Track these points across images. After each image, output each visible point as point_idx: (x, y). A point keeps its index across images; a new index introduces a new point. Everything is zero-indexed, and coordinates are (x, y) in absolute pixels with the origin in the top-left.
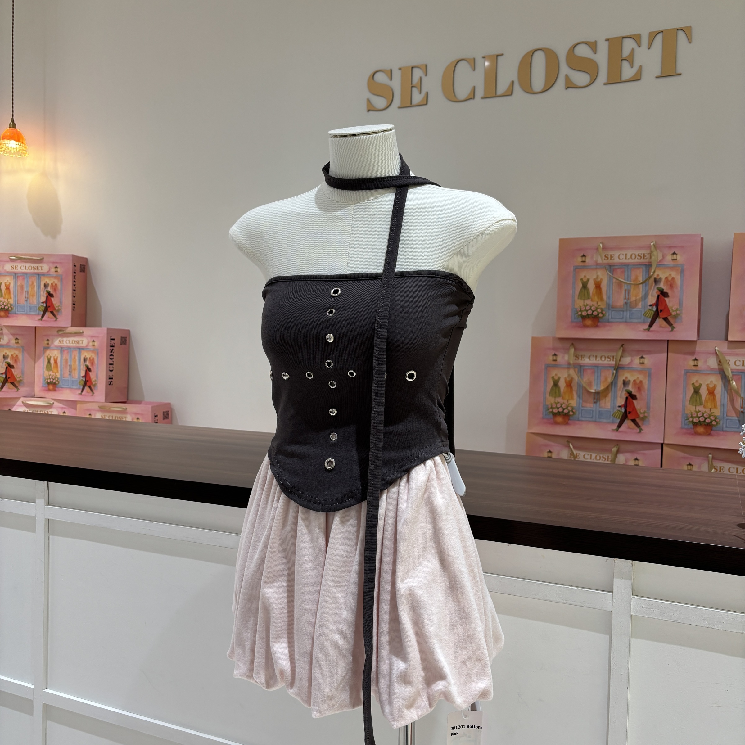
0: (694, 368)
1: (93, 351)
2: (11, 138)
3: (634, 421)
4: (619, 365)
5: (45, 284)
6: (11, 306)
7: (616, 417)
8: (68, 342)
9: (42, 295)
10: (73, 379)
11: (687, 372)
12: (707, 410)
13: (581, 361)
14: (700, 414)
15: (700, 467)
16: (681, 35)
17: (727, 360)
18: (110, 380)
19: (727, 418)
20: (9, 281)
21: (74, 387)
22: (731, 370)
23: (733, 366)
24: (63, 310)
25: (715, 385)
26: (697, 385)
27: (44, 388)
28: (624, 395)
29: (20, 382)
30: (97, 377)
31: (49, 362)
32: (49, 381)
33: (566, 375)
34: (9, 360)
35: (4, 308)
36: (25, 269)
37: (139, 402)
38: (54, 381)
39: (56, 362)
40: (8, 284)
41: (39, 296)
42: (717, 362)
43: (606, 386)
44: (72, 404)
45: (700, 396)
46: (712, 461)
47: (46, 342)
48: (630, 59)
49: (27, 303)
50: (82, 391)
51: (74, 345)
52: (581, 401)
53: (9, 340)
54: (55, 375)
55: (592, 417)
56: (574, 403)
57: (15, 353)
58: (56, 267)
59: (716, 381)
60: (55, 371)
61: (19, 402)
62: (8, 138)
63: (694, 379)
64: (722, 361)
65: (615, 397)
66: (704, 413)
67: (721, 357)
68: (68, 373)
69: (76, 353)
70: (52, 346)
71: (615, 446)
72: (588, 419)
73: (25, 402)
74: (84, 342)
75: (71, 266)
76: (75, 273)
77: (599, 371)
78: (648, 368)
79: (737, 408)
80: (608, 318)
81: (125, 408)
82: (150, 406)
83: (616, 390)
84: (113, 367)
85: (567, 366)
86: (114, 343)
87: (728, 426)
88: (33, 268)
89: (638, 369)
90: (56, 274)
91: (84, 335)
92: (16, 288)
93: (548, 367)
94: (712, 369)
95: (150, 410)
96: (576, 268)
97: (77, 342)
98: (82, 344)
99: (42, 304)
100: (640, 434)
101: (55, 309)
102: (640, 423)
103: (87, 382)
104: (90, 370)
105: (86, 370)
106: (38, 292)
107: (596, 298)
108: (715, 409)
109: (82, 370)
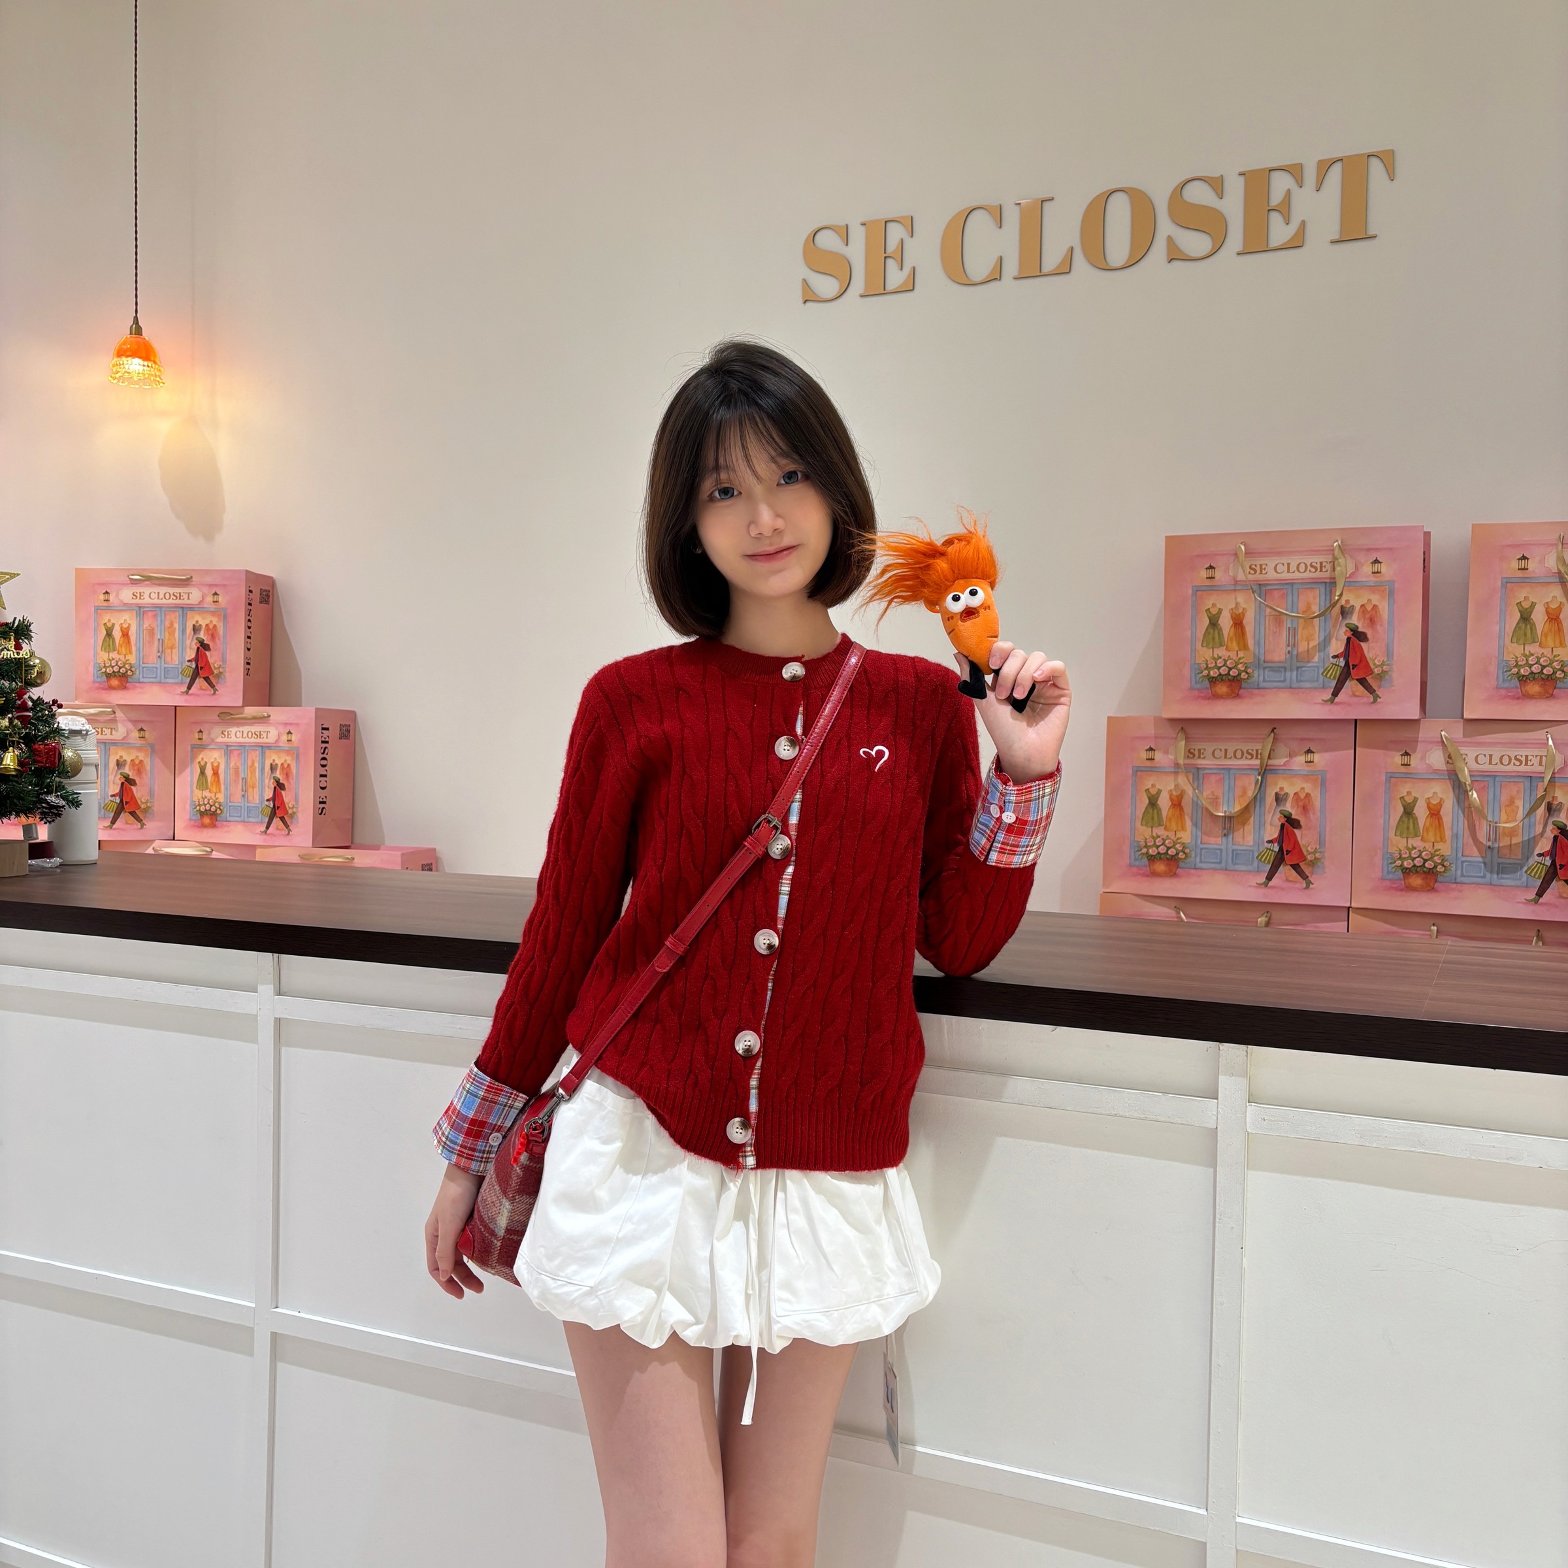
0: (1403, 769)
1: (288, 752)
2: (134, 353)
3: (1296, 867)
4: (1267, 765)
5: (194, 626)
6: (131, 667)
8: (239, 735)
9: (188, 645)
10: (249, 805)
11: (1391, 777)
12: (1428, 846)
13: (1198, 761)
14: (1414, 854)
16: (1375, 164)
17: (1462, 755)
18: (322, 806)
19: (1464, 859)
20: (128, 622)
21: (252, 820)
22: (1470, 771)
23: (1473, 765)
24: (227, 675)
25: (1441, 799)
26: (1409, 800)
27: (192, 822)
28: (1277, 821)
29: (146, 811)
30: (297, 800)
31: (203, 773)
32: (203, 809)
33: (1172, 787)
34: (127, 770)
35: (119, 671)
36: (158, 598)
37: (376, 848)
38: (213, 809)
39: (216, 773)
40: (125, 626)
41: (183, 649)
42: (1445, 759)
43: (1244, 805)
44: (250, 851)
45: (1415, 820)
46: (1436, 938)
47: (197, 736)
48: (1285, 208)
49: (161, 663)
50: (268, 828)
51: (253, 740)
52: (1199, 833)
53: (127, 733)
55: (1220, 863)
56: (1186, 836)
57: (137, 757)
58: (216, 594)
59: (1442, 792)
60: (214, 789)
62: (129, 353)
64: (1453, 756)
65: (1261, 825)
67: (1450, 749)
68: (239, 793)
69: (255, 755)
70: (209, 742)
71: (1263, 914)
72: (1212, 866)
73: (159, 849)
74: (271, 734)
75: (243, 591)
76: (250, 604)
77: (1232, 777)
78: (1319, 771)
79: (1481, 840)
80: (1258, 682)
81: (350, 857)
82: (399, 853)
83: (1262, 808)
84: (326, 781)
85: (1173, 770)
86: (328, 736)
87: (1465, 874)
88: (172, 596)
89: (1302, 773)
90: (214, 606)
91: (271, 722)
92: (141, 636)
93: (1139, 772)
94: (1437, 772)
95: (399, 860)
96: (1197, 591)
97: (257, 735)
98: (267, 738)
99: (189, 664)
100: (1306, 891)
101: (213, 673)
102: (1307, 871)
103: (278, 811)
104: (282, 787)
105: (275, 788)
106: (181, 642)
107: (1235, 646)
108: (1441, 843)
109: (267, 789)
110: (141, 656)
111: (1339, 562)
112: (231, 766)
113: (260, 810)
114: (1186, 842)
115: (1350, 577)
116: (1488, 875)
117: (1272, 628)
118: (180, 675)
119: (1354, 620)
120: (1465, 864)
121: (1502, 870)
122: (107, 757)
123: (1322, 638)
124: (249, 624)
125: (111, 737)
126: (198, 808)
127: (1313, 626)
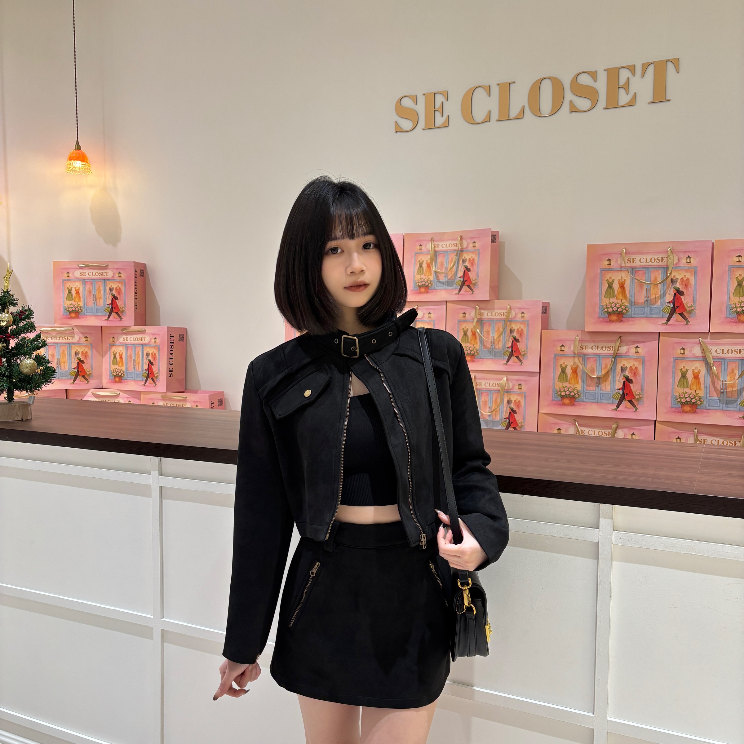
0: (681, 356)
1: (154, 347)
2: (77, 159)
3: (630, 401)
4: (617, 354)
6: (81, 308)
7: (615, 399)
8: (131, 339)
9: (108, 297)
10: (137, 372)
11: (676, 360)
12: (693, 392)
13: (584, 351)
14: (686, 395)
15: (687, 440)
16: (670, 65)
17: (709, 349)
18: (171, 373)
19: (710, 398)
20: (79, 286)
21: (138, 379)
22: (713, 357)
23: (714, 354)
24: (127, 311)
25: (699, 370)
26: (684, 370)
27: (111, 380)
28: (622, 380)
29: (89, 375)
30: (159, 370)
31: (115, 357)
32: (115, 374)
33: (572, 364)
34: (80, 356)
35: (75, 310)
36: (93, 275)
37: (195, 392)
38: (120, 374)
39: (121, 357)
40: (77, 288)
42: (701, 351)
43: (606, 372)
44: (137, 394)
45: (687, 380)
46: (697, 435)
47: (112, 340)
48: (626, 87)
50: (145, 383)
51: (138, 342)
52: (585, 385)
53: (79, 339)
54: (120, 369)
55: (595, 399)
56: (579, 387)
57: (84, 350)
58: (120, 273)
59: (700, 366)
60: (120, 365)
61: (90, 393)
62: (75, 159)
63: (682, 365)
64: (704, 350)
65: (614, 381)
66: (690, 394)
67: (704, 347)
68: (132, 366)
69: (139, 349)
70: (117, 343)
71: (615, 423)
72: (591, 401)
73: (94, 393)
74: (147, 339)
75: (133, 271)
76: (136, 277)
77: (601, 359)
78: (642, 356)
79: (719, 388)
80: (631, 314)
81: (185, 397)
82: (207, 395)
83: (615, 374)
84: (173, 361)
85: (572, 356)
86: (173, 340)
87: (710, 405)
88: (99, 274)
89: (634, 357)
90: (119, 279)
91: (146, 333)
92: (85, 293)
93: (557, 356)
94: (697, 357)
95: (208, 398)
96: (602, 271)
97: (140, 339)
98: (145, 340)
99: (108, 306)
100: (635, 413)
101: (120, 310)
102: (635, 403)
103: (150, 375)
104: (152, 364)
105: (149, 364)
106: (104, 296)
107: (621, 297)
108: (699, 391)
109: (145, 364)
110: (85, 303)
111: (670, 258)
112: (128, 354)
113: (142, 375)
114: (579, 389)
115: (676, 265)
116: (721, 405)
117: (638, 289)
118: (104, 312)
119: (678, 285)
120: (710, 400)
121: (728, 403)
122: (70, 350)
123: (662, 292)
124: (136, 287)
125: (72, 341)
126: (113, 373)
127: (658, 288)
